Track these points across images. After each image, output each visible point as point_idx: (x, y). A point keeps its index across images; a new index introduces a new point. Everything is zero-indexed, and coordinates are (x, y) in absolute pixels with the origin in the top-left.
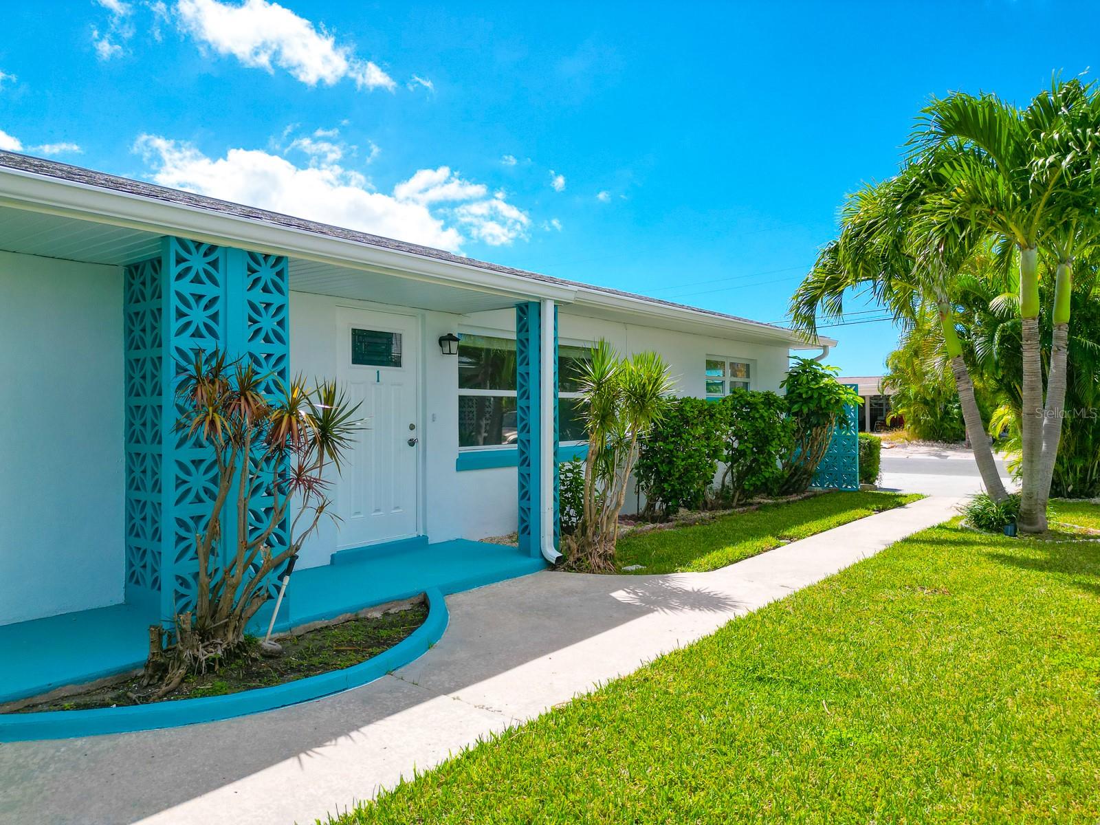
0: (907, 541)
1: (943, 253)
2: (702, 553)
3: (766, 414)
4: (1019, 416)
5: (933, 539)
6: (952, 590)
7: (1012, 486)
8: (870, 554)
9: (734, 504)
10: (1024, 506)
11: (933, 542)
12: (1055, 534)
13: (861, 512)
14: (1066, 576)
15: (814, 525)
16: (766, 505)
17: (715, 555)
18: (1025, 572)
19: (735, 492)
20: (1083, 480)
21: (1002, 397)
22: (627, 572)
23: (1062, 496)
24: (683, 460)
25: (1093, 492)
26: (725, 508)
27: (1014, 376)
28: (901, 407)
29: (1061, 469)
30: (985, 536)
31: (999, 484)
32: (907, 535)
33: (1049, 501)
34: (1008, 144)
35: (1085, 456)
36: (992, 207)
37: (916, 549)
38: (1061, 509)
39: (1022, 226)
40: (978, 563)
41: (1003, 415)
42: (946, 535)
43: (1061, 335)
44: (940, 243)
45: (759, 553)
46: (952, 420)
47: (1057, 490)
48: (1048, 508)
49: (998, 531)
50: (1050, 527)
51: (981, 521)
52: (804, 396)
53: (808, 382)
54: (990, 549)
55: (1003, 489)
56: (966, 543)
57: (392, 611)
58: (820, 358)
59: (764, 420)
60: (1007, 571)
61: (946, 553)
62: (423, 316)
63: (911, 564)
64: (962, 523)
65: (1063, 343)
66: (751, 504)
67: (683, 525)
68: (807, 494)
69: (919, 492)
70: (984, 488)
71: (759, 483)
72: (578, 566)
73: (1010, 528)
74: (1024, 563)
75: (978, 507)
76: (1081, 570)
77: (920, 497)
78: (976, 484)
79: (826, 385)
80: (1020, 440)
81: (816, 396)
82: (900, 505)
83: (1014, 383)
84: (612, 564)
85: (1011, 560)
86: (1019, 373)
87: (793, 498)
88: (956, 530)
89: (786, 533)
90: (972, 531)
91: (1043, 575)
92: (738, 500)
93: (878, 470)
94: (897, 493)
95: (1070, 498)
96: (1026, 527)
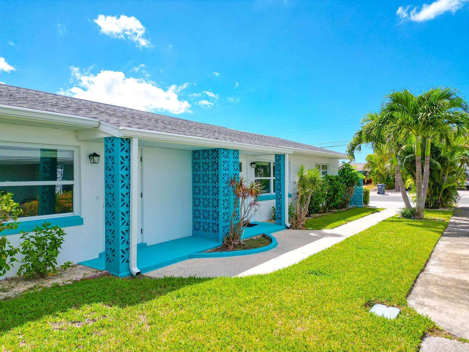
0: (384, 221)
1: (394, 140)
2: (328, 224)
3: (337, 183)
4: (415, 182)
5: (391, 220)
6: (398, 232)
7: (413, 205)
8: (374, 224)
9: (327, 212)
10: (417, 211)
11: (391, 221)
12: (426, 219)
13: (366, 213)
14: (428, 229)
15: (355, 217)
16: (336, 212)
17: (331, 225)
18: (417, 228)
19: (327, 208)
20: (436, 203)
21: (409, 176)
22: (309, 229)
23: (429, 208)
24: (316, 198)
25: (439, 207)
26: (324, 213)
27: (413, 170)
28: (371, 176)
29: (428, 200)
30: (406, 219)
31: (410, 205)
32: (383, 219)
33: (424, 209)
34: (412, 106)
35: (436, 195)
36: (407, 125)
37: (387, 223)
38: (428, 212)
39: (416, 130)
40: (404, 226)
41: (410, 181)
42: (394, 219)
43: (428, 159)
44: (393, 137)
45: (342, 225)
46: (390, 181)
47: (427, 206)
48: (424, 211)
49: (409, 218)
50: (424, 217)
51: (405, 215)
52: (346, 176)
53: (348, 172)
54: (408, 223)
55: (411, 206)
56: (400, 221)
57: (257, 238)
58: (350, 162)
59: (336, 185)
60: (412, 228)
61: (395, 224)
62: (247, 157)
63: (387, 226)
64: (399, 216)
65: (428, 162)
66: (331, 212)
67: (315, 218)
68: (347, 208)
69: (383, 208)
70: (405, 206)
71: (335, 205)
72: (296, 228)
73: (413, 217)
74: (417, 226)
75: (403, 211)
76: (433, 227)
77: (384, 209)
78: (402, 205)
79: (354, 173)
80: (415, 190)
81: (350, 176)
82: (378, 212)
83: (413, 172)
84: (305, 227)
85: (413, 225)
86: (415, 169)
87: (343, 210)
88: (397, 218)
89: (347, 220)
90: (402, 218)
91: (422, 228)
92: (328, 210)
93: (368, 200)
94: (376, 208)
95: (431, 209)
96: (417, 217)
